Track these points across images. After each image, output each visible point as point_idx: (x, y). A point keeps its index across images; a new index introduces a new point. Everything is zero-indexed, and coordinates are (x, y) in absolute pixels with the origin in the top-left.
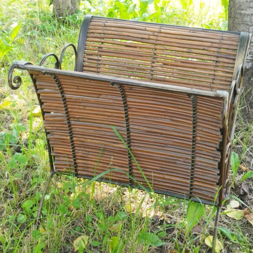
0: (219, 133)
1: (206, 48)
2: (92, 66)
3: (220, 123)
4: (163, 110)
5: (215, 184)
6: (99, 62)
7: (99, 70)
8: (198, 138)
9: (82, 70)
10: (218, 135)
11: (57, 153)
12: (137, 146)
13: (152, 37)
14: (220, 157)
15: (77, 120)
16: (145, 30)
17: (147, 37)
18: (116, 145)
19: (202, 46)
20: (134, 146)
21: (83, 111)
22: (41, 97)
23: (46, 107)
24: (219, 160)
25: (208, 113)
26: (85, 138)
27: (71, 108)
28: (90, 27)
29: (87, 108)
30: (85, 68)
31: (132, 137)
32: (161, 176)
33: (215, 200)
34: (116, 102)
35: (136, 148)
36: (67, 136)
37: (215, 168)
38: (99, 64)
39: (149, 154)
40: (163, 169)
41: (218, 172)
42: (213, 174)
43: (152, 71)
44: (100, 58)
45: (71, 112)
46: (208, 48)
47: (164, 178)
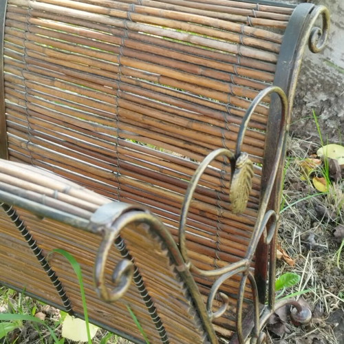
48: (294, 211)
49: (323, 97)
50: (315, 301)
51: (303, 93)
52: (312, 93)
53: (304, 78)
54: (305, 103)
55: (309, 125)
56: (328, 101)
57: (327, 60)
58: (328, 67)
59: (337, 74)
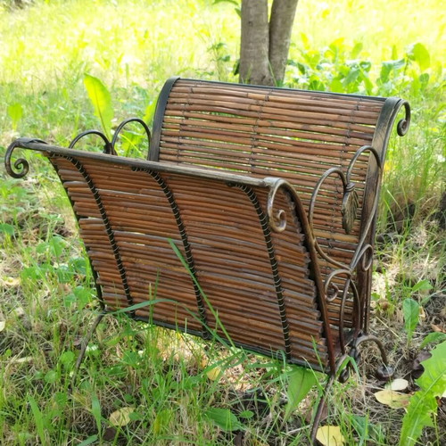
0: (302, 249)
1: (330, 123)
2: (172, 152)
3: (296, 232)
5: (317, 334)
6: (181, 147)
7: (180, 158)
8: (278, 258)
9: (159, 159)
10: (300, 252)
11: (104, 281)
12: (205, 271)
13: (254, 107)
15: (120, 228)
16: (247, 97)
17: (247, 107)
19: (324, 119)
20: (201, 270)
21: (125, 214)
22: (70, 194)
23: (78, 208)
26: (136, 258)
27: (110, 210)
28: (172, 94)
29: (129, 209)
30: (162, 156)
31: (194, 256)
32: (245, 320)
34: (161, 200)
35: (202, 273)
36: (110, 253)
37: (311, 307)
38: (182, 150)
39: (221, 283)
40: (245, 309)
41: (316, 314)
42: (311, 319)
43: (254, 159)
44: (181, 141)
45: (109, 215)
46: (333, 123)
47: (249, 325)
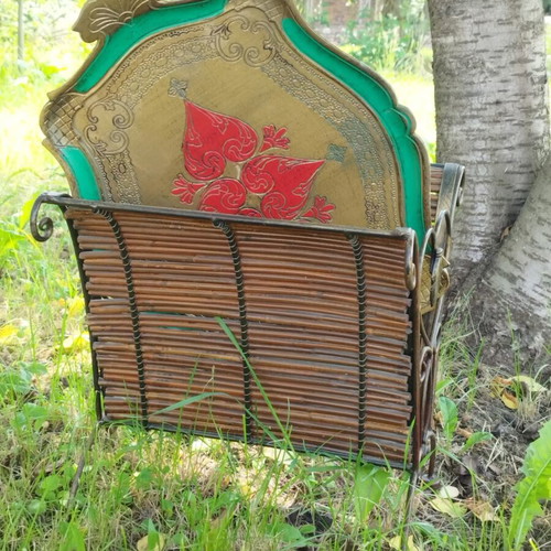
0: (406, 317)
3: (405, 297)
4: (306, 279)
5: (405, 422)
8: (370, 331)
10: (404, 322)
11: (109, 380)
12: (261, 356)
14: (410, 366)
15: (150, 308)
18: (221, 356)
20: (255, 356)
21: (161, 290)
22: (85, 267)
23: (93, 286)
24: (409, 372)
25: (384, 277)
26: (163, 346)
27: (141, 285)
29: (169, 283)
31: (251, 338)
32: (305, 415)
33: (405, 458)
34: (222, 267)
35: (257, 360)
36: (129, 343)
37: (402, 390)
39: (281, 370)
40: (307, 400)
41: (408, 396)
42: (399, 403)
45: (138, 293)
47: (311, 420)
48: (484, 412)
49: (513, 326)
50: (505, 467)
51: (493, 321)
52: (503, 322)
53: (495, 307)
54: (496, 331)
55: (499, 355)
56: (518, 331)
57: (519, 291)
58: (520, 297)
59: (528, 304)
